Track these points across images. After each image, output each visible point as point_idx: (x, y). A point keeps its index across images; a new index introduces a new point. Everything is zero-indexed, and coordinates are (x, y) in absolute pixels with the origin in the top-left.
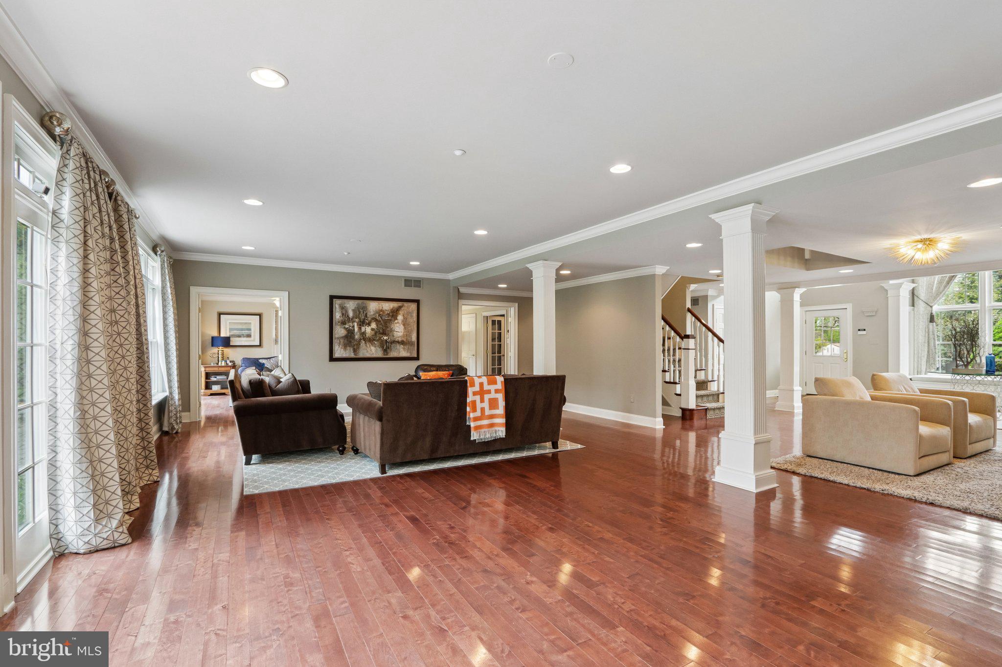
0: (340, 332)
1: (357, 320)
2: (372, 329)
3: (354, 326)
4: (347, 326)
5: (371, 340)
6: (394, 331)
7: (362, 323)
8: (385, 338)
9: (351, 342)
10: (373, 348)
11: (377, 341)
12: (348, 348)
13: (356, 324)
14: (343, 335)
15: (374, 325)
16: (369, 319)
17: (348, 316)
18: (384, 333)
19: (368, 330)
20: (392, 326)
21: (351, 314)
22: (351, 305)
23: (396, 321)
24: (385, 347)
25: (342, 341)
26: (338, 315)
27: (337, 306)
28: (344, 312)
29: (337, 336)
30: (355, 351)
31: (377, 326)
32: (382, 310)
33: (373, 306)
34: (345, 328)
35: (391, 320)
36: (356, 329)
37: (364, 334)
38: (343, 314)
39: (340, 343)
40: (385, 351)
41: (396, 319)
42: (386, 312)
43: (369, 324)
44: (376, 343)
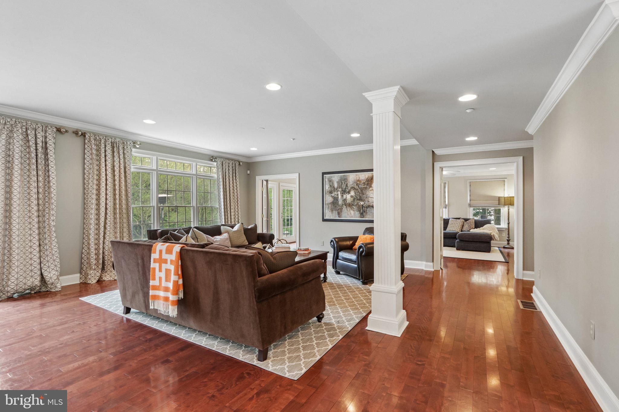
0: (329, 199)
1: (340, 190)
2: (352, 196)
3: (338, 195)
4: (333, 195)
5: (350, 205)
6: (369, 197)
7: (344, 192)
8: (362, 203)
9: (336, 206)
10: (352, 212)
11: (355, 206)
12: (334, 211)
13: (339, 193)
14: (331, 202)
15: (352, 193)
16: (349, 188)
17: (334, 187)
18: (361, 199)
19: (348, 197)
20: (367, 193)
21: (336, 185)
22: (336, 178)
23: (371, 189)
24: (362, 210)
25: (330, 206)
26: (327, 187)
27: (327, 180)
28: (331, 184)
29: (326, 203)
30: (339, 214)
31: (355, 193)
32: (359, 180)
33: (352, 178)
34: (332, 196)
35: (366, 188)
36: (340, 197)
37: (345, 200)
38: (330, 186)
39: (328, 208)
40: (362, 215)
41: (371, 187)
42: (363, 182)
43: (349, 192)
44: (354, 207)
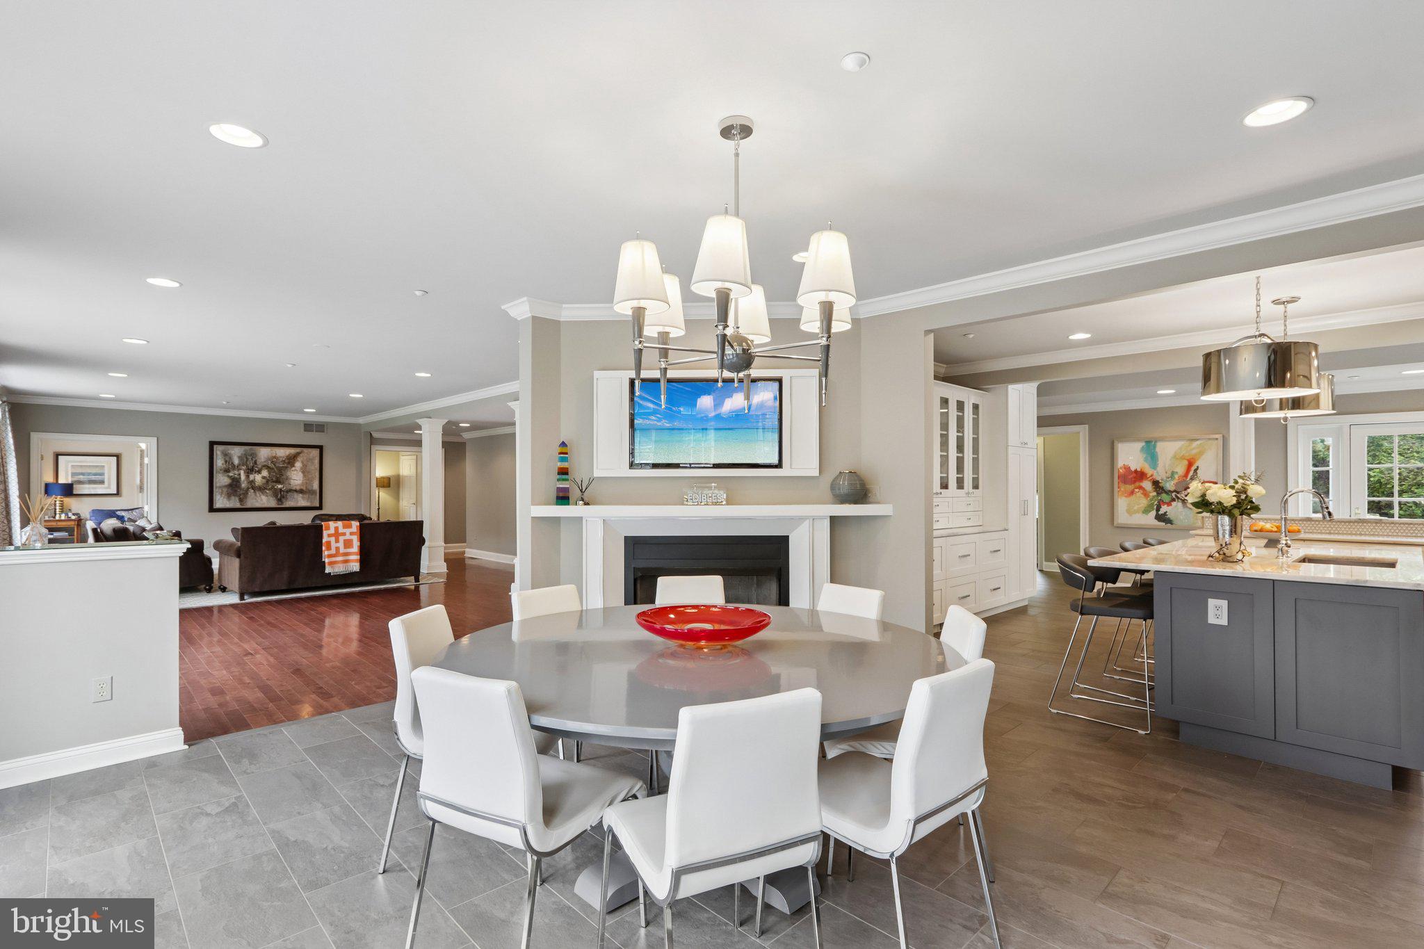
0: (222, 480)
1: (244, 468)
2: (264, 478)
3: (240, 474)
4: (231, 474)
5: (261, 489)
6: (291, 479)
7: (250, 471)
8: (280, 486)
9: (236, 491)
10: (264, 498)
11: (269, 490)
12: (233, 498)
13: (242, 472)
14: (226, 484)
15: (265, 473)
16: (260, 466)
17: (232, 463)
18: (278, 482)
19: (258, 478)
20: (288, 474)
21: (236, 462)
22: (236, 453)
23: (293, 469)
24: (279, 496)
25: (225, 490)
26: (219, 462)
27: (219, 453)
28: (227, 459)
29: (218, 485)
30: (241, 501)
31: (269, 473)
32: (275, 457)
33: (264, 454)
34: (228, 476)
35: (286, 467)
36: (243, 477)
37: (252, 482)
38: (226, 462)
39: (222, 493)
40: (280, 500)
41: (294, 466)
42: (281, 459)
43: (259, 472)
44: (268, 492)
